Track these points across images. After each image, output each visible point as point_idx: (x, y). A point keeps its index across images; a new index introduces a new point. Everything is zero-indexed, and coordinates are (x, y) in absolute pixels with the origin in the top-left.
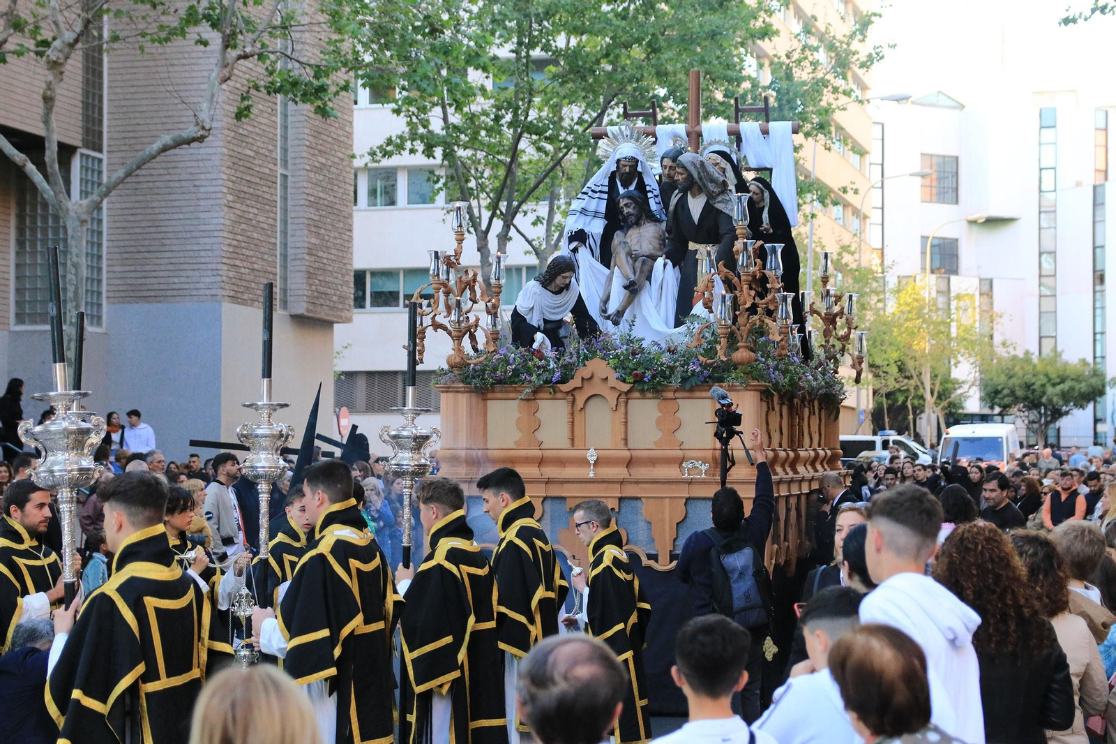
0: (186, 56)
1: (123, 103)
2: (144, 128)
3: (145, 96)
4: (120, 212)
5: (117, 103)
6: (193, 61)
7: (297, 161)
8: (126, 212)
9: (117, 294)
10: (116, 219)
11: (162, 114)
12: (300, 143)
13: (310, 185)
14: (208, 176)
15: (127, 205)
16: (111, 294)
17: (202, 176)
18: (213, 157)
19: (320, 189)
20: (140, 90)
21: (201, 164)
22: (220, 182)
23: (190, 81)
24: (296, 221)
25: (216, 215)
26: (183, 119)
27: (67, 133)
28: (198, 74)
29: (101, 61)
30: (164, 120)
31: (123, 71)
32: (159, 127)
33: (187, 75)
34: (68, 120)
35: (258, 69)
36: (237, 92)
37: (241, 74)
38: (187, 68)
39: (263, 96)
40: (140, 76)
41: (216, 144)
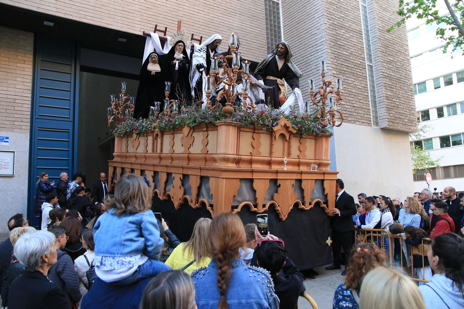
0: (309, 16)
3: (297, 39)
6: (312, 17)
7: (376, 59)
11: (303, 44)
12: (376, 50)
13: (384, 69)
18: (323, 55)
19: (391, 71)
20: (295, 38)
21: (319, 60)
23: (312, 26)
24: (379, 85)
26: (311, 43)
27: (258, 58)
28: (315, 21)
29: (280, 32)
30: (304, 46)
31: (289, 33)
32: (302, 50)
33: (311, 23)
34: (258, 53)
35: (348, 18)
36: (334, 25)
37: (337, 18)
38: (310, 21)
39: (352, 30)
40: (294, 32)
41: (324, 48)
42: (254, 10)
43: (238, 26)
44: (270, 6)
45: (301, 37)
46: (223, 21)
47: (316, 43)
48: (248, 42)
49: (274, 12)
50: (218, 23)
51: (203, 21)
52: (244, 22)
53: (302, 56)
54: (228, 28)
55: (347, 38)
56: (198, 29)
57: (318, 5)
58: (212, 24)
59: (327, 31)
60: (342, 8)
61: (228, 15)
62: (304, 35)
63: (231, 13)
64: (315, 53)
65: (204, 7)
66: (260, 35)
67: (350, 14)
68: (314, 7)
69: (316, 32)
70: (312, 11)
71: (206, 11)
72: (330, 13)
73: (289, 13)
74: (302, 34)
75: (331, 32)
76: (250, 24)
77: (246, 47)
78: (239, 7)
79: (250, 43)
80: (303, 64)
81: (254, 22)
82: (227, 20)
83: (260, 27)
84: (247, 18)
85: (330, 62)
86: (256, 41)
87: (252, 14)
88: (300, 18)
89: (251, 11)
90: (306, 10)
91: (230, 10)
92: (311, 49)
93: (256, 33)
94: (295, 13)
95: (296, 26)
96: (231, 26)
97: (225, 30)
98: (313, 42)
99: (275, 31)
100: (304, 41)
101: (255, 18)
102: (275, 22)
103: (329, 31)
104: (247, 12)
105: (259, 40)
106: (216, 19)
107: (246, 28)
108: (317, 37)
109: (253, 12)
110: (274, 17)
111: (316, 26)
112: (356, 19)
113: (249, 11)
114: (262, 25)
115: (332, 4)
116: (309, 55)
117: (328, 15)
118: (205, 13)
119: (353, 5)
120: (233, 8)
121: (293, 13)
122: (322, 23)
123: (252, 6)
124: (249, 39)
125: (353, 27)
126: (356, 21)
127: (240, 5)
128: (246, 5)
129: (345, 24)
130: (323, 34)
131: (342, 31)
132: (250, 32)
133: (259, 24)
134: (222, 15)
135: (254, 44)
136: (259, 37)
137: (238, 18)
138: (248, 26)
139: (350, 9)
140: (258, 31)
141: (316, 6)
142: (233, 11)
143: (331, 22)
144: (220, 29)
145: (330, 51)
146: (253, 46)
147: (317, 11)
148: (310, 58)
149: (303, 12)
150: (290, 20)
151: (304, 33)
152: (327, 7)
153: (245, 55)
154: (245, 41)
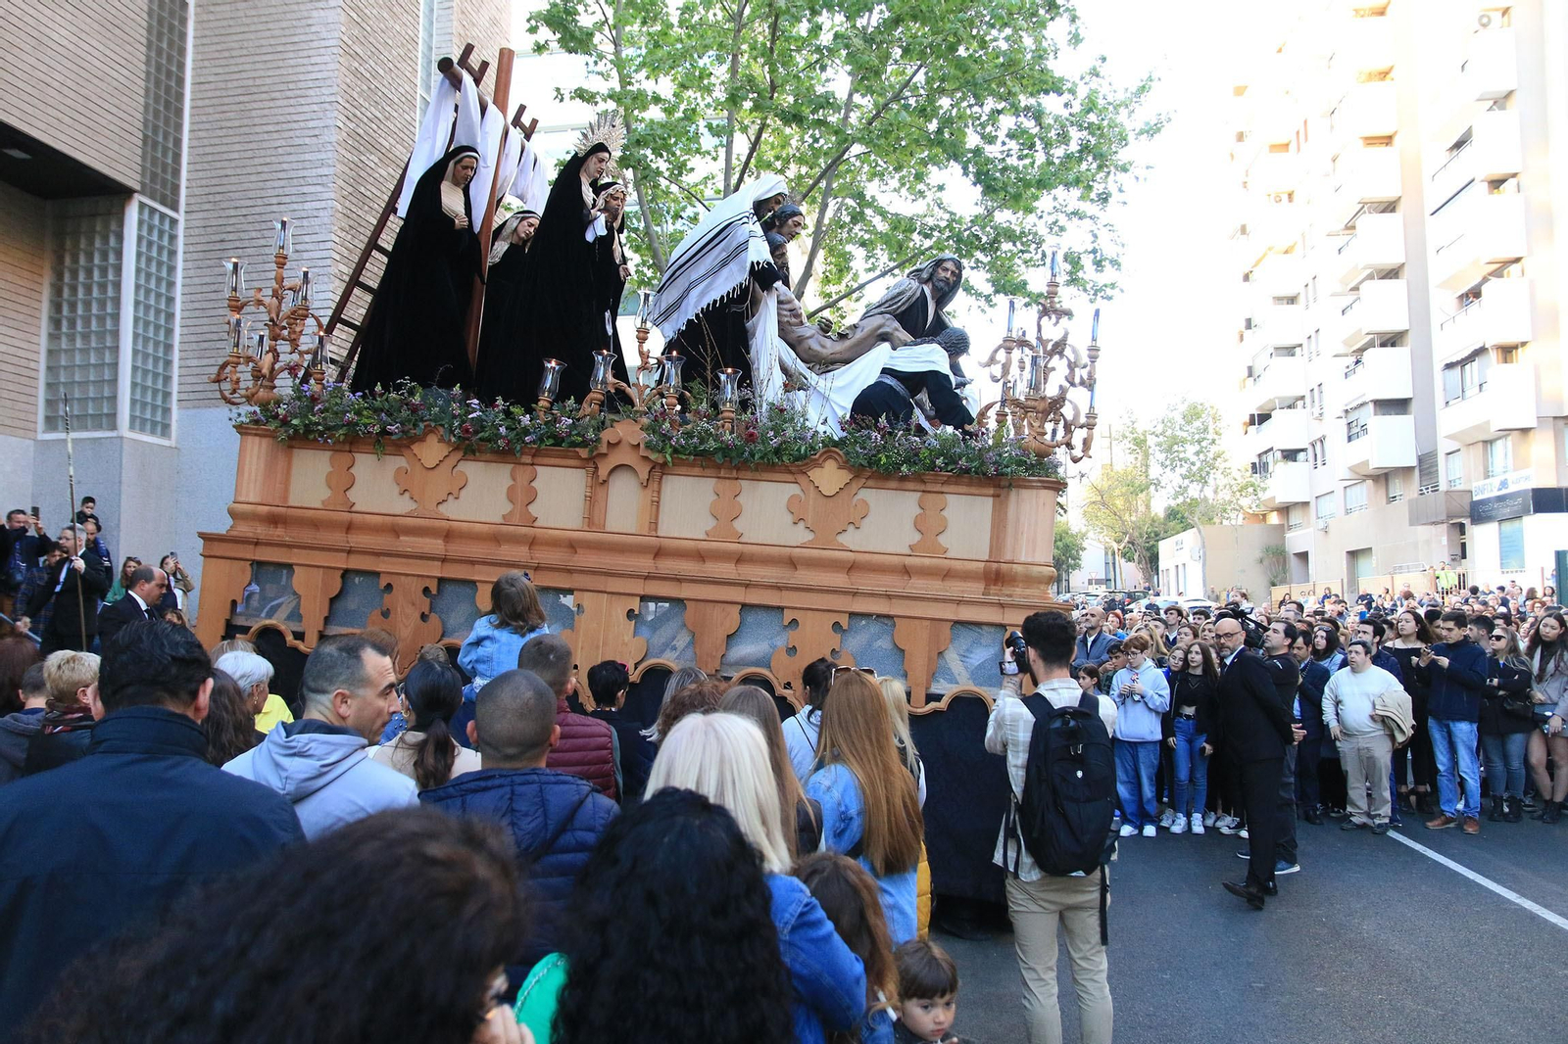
0: (291, 86)
1: (208, 150)
2: (233, 180)
3: (237, 139)
4: (199, 289)
5: (201, 151)
6: (299, 92)
8: (205, 289)
9: (192, 396)
10: (193, 297)
11: (257, 161)
14: (315, 238)
15: (207, 280)
16: (184, 396)
17: (307, 239)
18: (321, 213)
20: (231, 132)
21: (305, 223)
22: (329, 245)
23: (296, 118)
25: (324, 287)
26: (285, 166)
27: (113, 165)
28: (306, 109)
29: (180, 96)
30: (260, 169)
31: (211, 110)
32: (253, 178)
33: (292, 110)
34: (116, 147)
35: (388, 124)
36: (358, 138)
37: (365, 120)
38: (292, 102)
39: (394, 159)
40: (231, 115)
41: (326, 196)
43: (65, 43)
45: (252, 138)
47: (301, 173)
48: (91, 105)
49: (171, 28)
52: (83, 36)
53: (251, 194)
54: (34, 42)
55: (381, 180)
57: (323, 67)
59: (340, 149)
60: (380, 94)
62: (266, 136)
64: (294, 198)
66: (127, 92)
67: (395, 114)
68: (310, 68)
69: (307, 141)
70: (302, 77)
72: (353, 100)
73: (219, 47)
74: (257, 129)
75: (348, 155)
76: (101, 48)
77: (83, 120)
80: (250, 219)
81: (112, 46)
83: (129, 66)
84: (96, 26)
85: (337, 240)
86: (114, 110)
87: (110, 17)
88: (258, 82)
89: (108, 7)
90: (281, 64)
92: (282, 183)
93: (115, 83)
94: (243, 60)
95: (242, 99)
96: (45, 40)
97: (22, 45)
98: (294, 166)
99: (168, 89)
100: (263, 153)
101: (117, 31)
102: (170, 58)
103: (343, 152)
104: (95, 7)
105: (124, 107)
107: (89, 58)
108: (307, 157)
109: (114, 11)
110: (171, 44)
111: (311, 124)
112: (405, 130)
113: (104, 5)
114: (135, 61)
116: (274, 200)
117: (347, 105)
119: (403, 92)
121: (234, 53)
122: (330, 122)
124: (94, 98)
125: (398, 154)
126: (406, 138)
129: (381, 140)
130: (330, 154)
131: (372, 157)
132: (99, 74)
133: (128, 57)
135: (109, 117)
136: (125, 99)
138: (96, 53)
139: (396, 100)
140: (122, 79)
141: (316, 68)
143: (352, 126)
145: (339, 207)
146: (104, 122)
147: (317, 83)
148: (275, 208)
149: (269, 65)
150: (220, 70)
151: (266, 128)
152: (348, 81)
153: (76, 144)
154: (81, 100)
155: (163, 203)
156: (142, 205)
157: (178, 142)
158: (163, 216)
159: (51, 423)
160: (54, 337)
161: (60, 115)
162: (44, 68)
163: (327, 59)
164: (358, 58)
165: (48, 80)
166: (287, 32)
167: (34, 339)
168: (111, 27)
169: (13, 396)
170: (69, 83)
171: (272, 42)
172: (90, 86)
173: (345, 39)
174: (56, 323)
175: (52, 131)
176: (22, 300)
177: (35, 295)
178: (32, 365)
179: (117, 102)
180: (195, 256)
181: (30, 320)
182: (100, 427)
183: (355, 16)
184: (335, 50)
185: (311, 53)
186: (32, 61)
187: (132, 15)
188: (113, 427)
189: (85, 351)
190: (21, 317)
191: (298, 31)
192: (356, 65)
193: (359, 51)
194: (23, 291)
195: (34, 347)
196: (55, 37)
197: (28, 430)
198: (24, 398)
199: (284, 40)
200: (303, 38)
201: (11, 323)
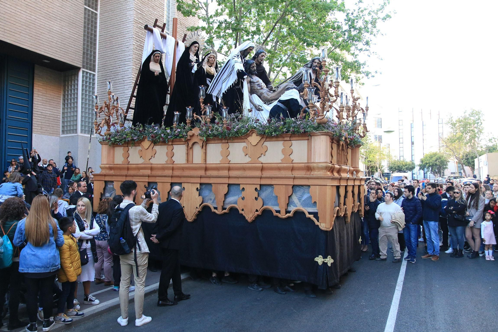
0: (122, 34)
1: (103, 54)
2: (109, 62)
3: (109, 50)
5: (101, 54)
6: (124, 35)
8: (102, 93)
11: (114, 56)
15: (103, 90)
17: (126, 77)
18: (129, 69)
20: (108, 48)
22: (131, 78)
23: (123, 43)
26: (121, 57)
27: (73, 61)
28: (126, 40)
29: (95, 40)
30: (115, 58)
31: (103, 43)
32: (113, 61)
33: (122, 41)
34: (74, 56)
36: (141, 47)
38: (122, 38)
40: (108, 44)
41: (130, 64)
42: (74, 17)
43: (58, 30)
44: (89, 15)
45: (113, 50)
46: (44, 24)
47: (124, 59)
48: (66, 46)
49: (92, 22)
50: (39, 25)
51: (24, 21)
52: (63, 27)
53: (113, 66)
54: (48, 31)
56: (19, 28)
58: (33, 25)
59: (134, 51)
61: (49, 19)
62: (116, 49)
63: (52, 17)
64: (123, 66)
65: (27, 8)
66: (77, 41)
68: (126, 28)
69: (126, 49)
70: (124, 31)
71: (28, 12)
72: (138, 36)
73: (105, 25)
74: (114, 47)
75: (138, 52)
76: (69, 30)
77: (63, 50)
78: (60, 13)
79: (68, 47)
80: (113, 72)
81: (73, 29)
82: (47, 23)
83: (78, 34)
84: (67, 24)
86: (73, 46)
87: (72, 21)
88: (114, 34)
89: (71, 19)
90: (119, 28)
91: (51, 14)
92: (120, 62)
93: (73, 39)
94: (110, 28)
95: (110, 39)
96: (52, 30)
97: (45, 33)
98: (123, 57)
99: (91, 39)
100: (115, 54)
101: (74, 25)
102: (92, 30)
103: (136, 51)
104: (67, 19)
105: (76, 45)
106: (37, 21)
107: (65, 33)
108: (126, 54)
109: (73, 19)
110: (92, 26)
111: (127, 44)
113: (70, 18)
114: (80, 32)
115: (141, 29)
116: (118, 67)
117: (137, 38)
118: (27, 14)
120: (54, 13)
121: (109, 26)
122: (131, 43)
123: (72, 14)
124: (67, 44)
127: (61, 11)
128: (67, 12)
130: (131, 52)
132: (69, 37)
133: (78, 31)
134: (44, 19)
135: (72, 48)
136: (76, 43)
137: (59, 23)
138: (67, 32)
140: (75, 37)
141: (128, 28)
142: (54, 16)
144: (41, 31)
145: (135, 67)
146: (70, 50)
147: (128, 32)
148: (118, 69)
149: (117, 29)
150: (105, 31)
151: (116, 47)
152: (137, 31)
153: (62, 57)
154: (63, 45)
155: (90, 70)
156: (83, 72)
157: (95, 53)
158: (90, 74)
159: (63, 132)
160: (63, 109)
161: (56, 50)
162: (51, 38)
163: (130, 25)
164: (140, 24)
165: (53, 41)
166: (121, 19)
167: (59, 110)
168: (72, 24)
169: (53, 125)
170: (59, 41)
171: (117, 22)
172: (66, 41)
173: (136, 19)
174: (64, 105)
175: (54, 54)
176: (55, 99)
177: (59, 98)
178: (58, 117)
179: (74, 44)
180: (100, 84)
181: (57, 105)
182: (73, 133)
183: (139, 12)
184: (132, 22)
185: (127, 24)
186: (48, 36)
187: (79, 20)
188: (76, 133)
189: (70, 112)
190: (55, 104)
191: (123, 18)
192: (140, 26)
193: (141, 21)
194: (56, 97)
195: (59, 112)
196: (55, 29)
197: (57, 134)
198: (56, 126)
199: (120, 21)
200: (125, 20)
201: (52, 106)
